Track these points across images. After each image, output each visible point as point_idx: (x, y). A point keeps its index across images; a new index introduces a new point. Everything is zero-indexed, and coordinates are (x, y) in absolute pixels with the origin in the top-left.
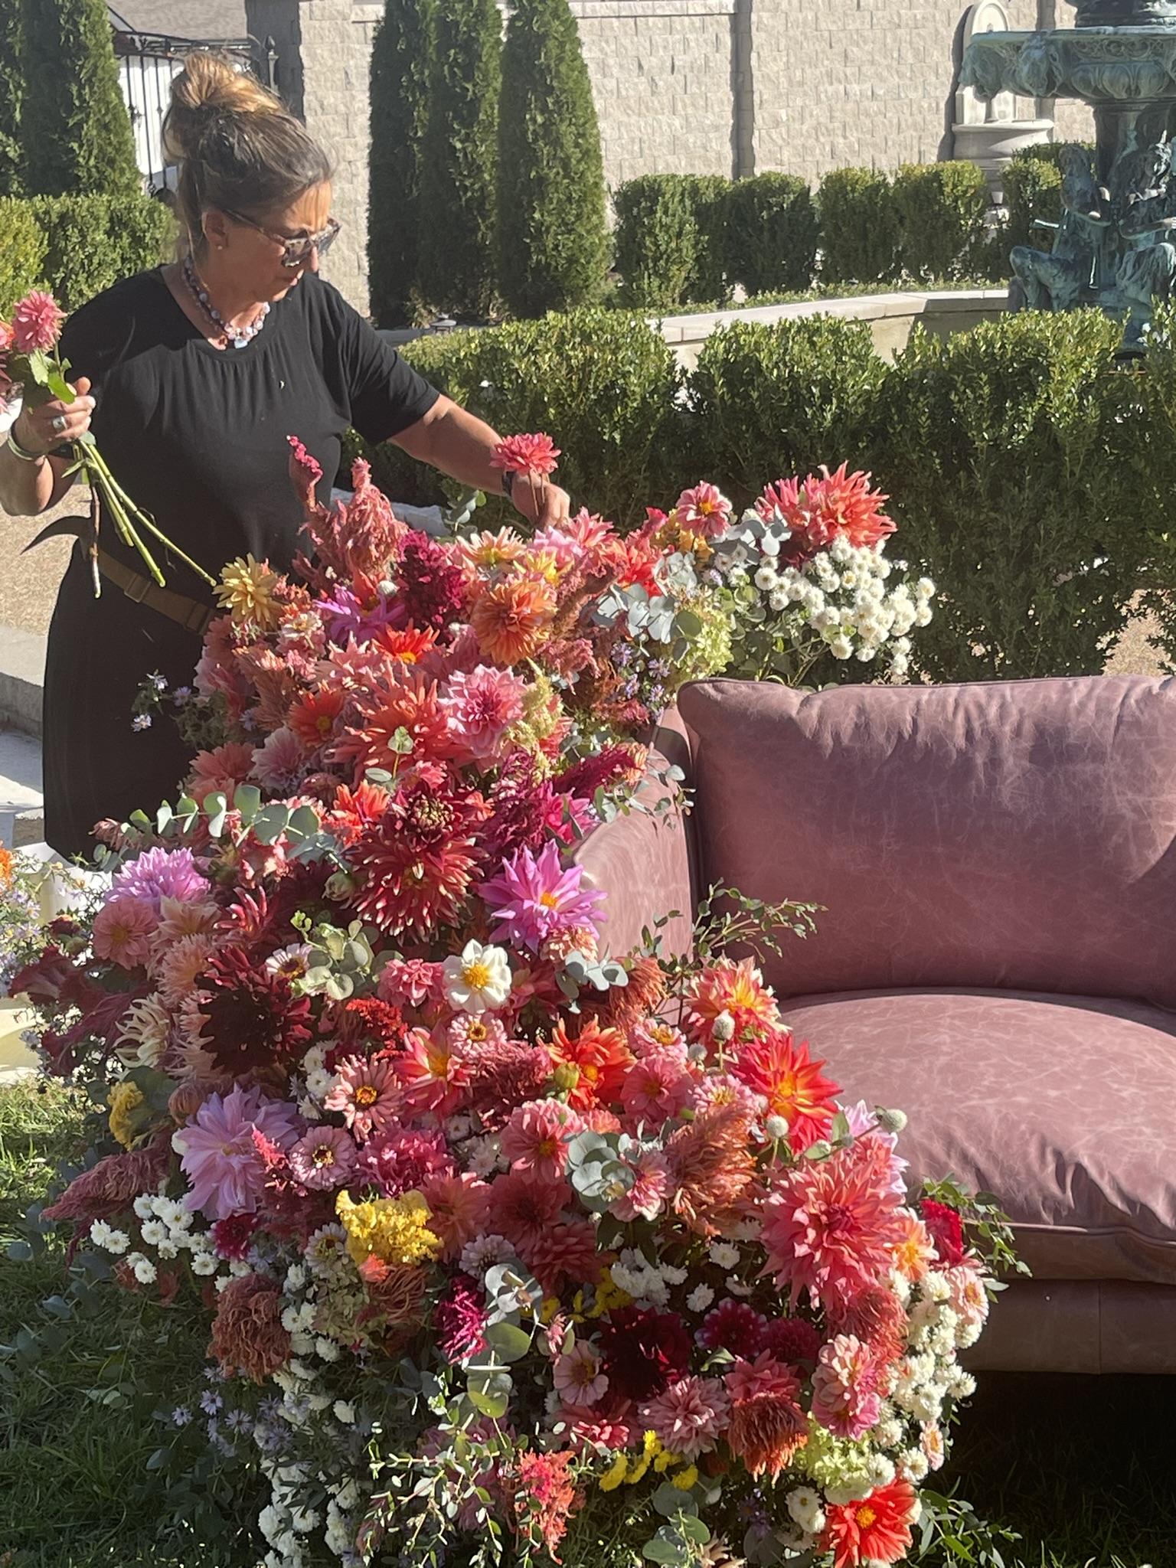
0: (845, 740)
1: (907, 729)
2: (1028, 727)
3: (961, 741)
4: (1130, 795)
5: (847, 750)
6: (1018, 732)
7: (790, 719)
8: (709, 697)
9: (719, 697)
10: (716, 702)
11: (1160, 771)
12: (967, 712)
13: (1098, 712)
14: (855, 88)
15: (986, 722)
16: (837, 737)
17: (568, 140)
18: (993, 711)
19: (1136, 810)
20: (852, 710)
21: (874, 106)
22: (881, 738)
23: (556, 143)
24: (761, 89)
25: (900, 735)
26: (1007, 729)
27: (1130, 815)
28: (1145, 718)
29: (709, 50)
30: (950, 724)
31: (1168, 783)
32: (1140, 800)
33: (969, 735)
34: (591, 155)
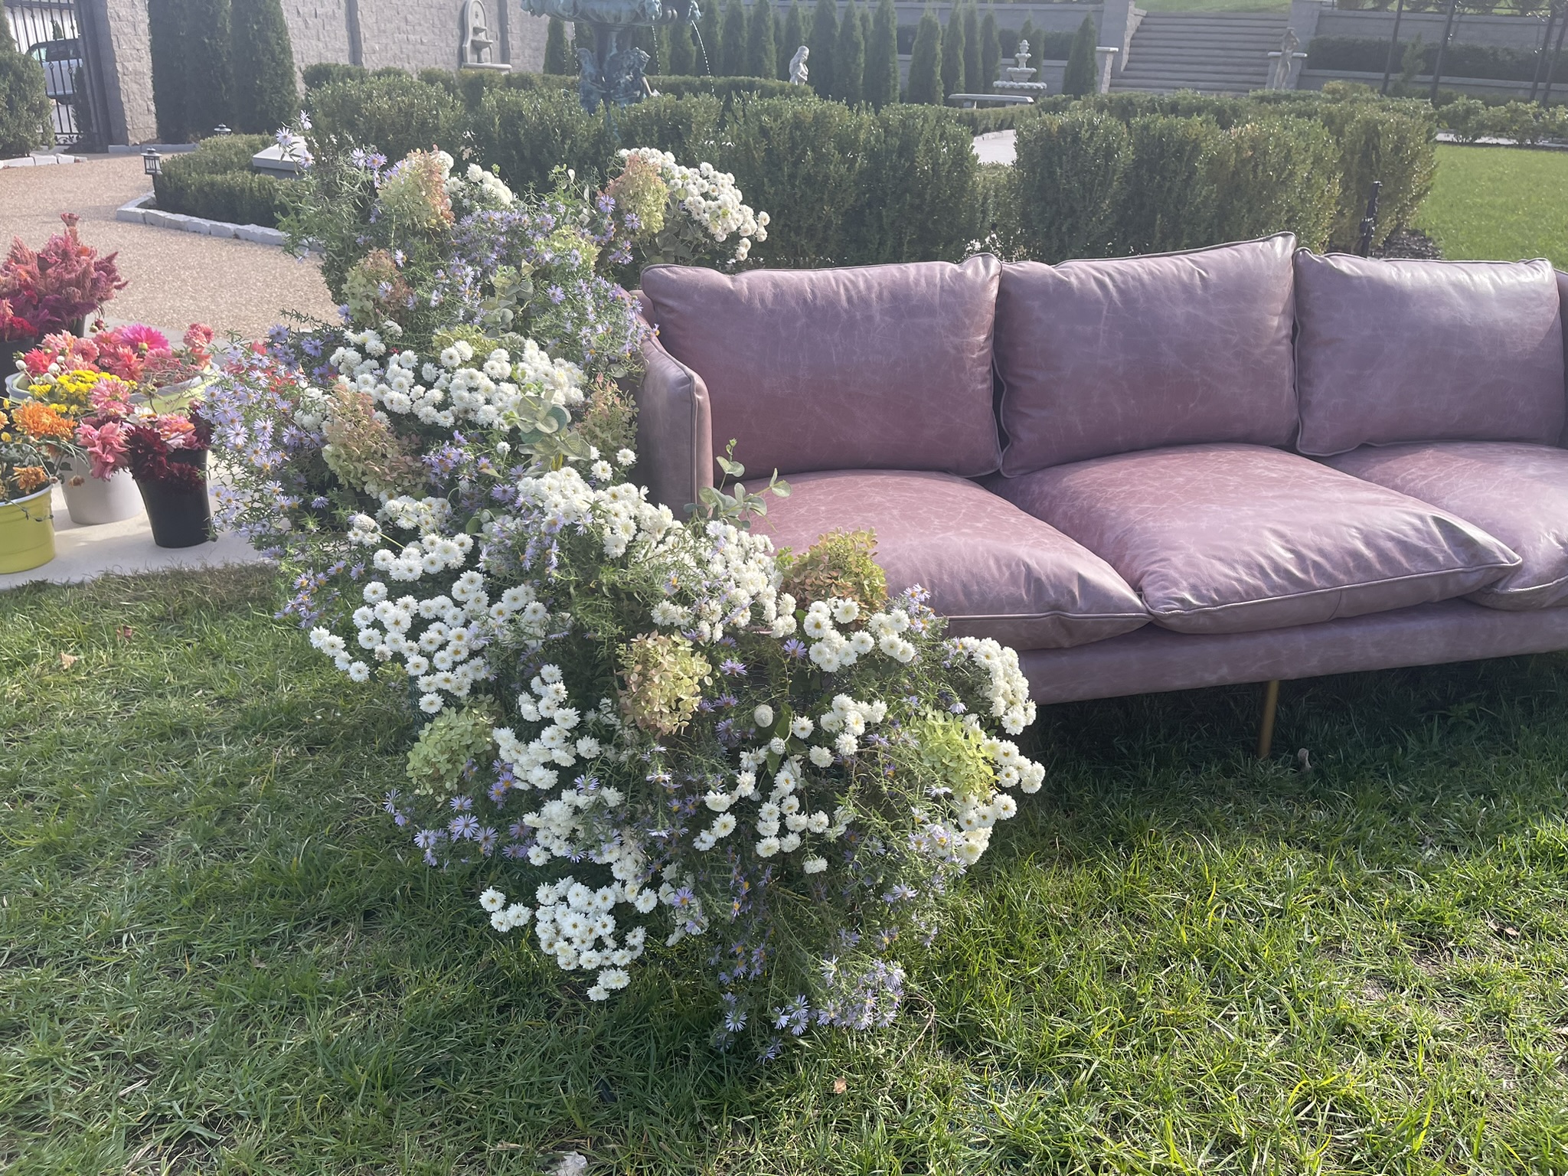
0: (770, 306)
1: (809, 296)
2: (885, 293)
3: (845, 304)
4: (952, 338)
5: (772, 312)
6: (880, 297)
7: (730, 291)
8: (667, 277)
9: (674, 277)
10: (673, 281)
11: (967, 322)
12: (845, 285)
13: (928, 283)
14: (412, 37)
15: (859, 292)
16: (762, 301)
17: (273, 41)
18: (862, 285)
19: (956, 348)
20: (769, 284)
21: (423, 48)
22: (793, 304)
23: (267, 42)
24: (364, 31)
25: (805, 301)
26: (873, 296)
27: (952, 351)
28: (957, 288)
29: (335, 7)
30: (837, 293)
31: (972, 330)
32: (957, 341)
33: (849, 300)
34: (287, 51)
